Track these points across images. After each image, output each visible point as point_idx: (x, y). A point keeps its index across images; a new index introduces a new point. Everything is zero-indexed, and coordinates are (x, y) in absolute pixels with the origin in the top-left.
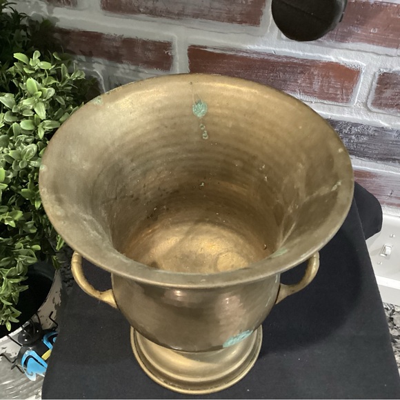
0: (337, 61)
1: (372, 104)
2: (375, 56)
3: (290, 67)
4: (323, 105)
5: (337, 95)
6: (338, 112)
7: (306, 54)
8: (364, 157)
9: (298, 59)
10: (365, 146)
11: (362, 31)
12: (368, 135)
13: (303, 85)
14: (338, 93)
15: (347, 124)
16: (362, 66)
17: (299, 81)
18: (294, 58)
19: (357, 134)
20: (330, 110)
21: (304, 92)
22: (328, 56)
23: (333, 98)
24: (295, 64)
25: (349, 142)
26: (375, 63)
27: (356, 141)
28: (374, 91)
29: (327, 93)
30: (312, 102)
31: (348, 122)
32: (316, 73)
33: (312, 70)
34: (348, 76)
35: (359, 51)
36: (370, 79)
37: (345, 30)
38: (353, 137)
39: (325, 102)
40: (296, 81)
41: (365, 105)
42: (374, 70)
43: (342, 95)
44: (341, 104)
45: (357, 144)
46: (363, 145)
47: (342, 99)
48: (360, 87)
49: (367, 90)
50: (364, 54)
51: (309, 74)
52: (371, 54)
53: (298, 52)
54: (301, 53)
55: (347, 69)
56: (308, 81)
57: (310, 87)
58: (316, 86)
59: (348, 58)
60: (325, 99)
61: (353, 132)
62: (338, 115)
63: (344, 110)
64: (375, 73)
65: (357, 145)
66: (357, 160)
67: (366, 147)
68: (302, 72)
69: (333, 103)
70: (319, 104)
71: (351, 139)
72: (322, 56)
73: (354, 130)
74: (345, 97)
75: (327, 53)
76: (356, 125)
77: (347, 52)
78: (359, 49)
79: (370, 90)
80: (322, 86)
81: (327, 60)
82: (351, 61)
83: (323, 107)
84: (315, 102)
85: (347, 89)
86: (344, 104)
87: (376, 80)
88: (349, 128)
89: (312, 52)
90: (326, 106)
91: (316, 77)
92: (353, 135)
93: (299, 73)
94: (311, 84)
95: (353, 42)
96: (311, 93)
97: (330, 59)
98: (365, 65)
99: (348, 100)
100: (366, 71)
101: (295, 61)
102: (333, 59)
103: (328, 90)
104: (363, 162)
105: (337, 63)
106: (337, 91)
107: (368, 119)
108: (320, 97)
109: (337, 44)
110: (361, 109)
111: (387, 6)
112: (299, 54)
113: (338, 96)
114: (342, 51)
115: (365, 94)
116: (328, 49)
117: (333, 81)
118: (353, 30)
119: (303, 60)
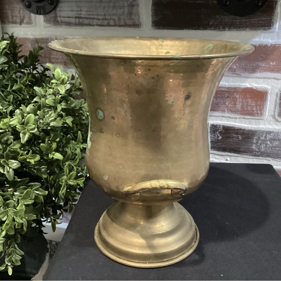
0: (251, 86)
1: (278, 115)
2: (276, 81)
3: (220, 94)
4: (244, 120)
5: (253, 111)
6: (256, 124)
7: (230, 84)
8: (278, 158)
9: (225, 88)
10: (277, 149)
11: (265, 65)
12: (279, 140)
13: (230, 106)
14: (254, 109)
15: (263, 132)
16: (268, 88)
17: (227, 104)
18: (223, 87)
19: (271, 140)
20: (250, 123)
21: (231, 111)
22: (244, 84)
23: (251, 114)
24: (223, 91)
25: (266, 147)
26: (276, 86)
27: (271, 145)
28: (278, 106)
29: (247, 110)
30: (236, 118)
31: (264, 131)
32: (237, 96)
33: (235, 95)
34: (259, 96)
35: (265, 78)
36: (275, 97)
37: (254, 65)
38: (268, 142)
39: (246, 117)
40: (224, 103)
41: (274, 117)
42: (277, 91)
43: (257, 110)
44: (257, 118)
45: (272, 147)
46: (276, 148)
47: (258, 114)
48: (268, 103)
49: (273, 106)
50: (268, 80)
51: (233, 98)
52: (273, 80)
53: (224, 83)
54: (227, 84)
55: (259, 91)
56: (233, 103)
57: (235, 107)
58: (239, 106)
59: (258, 84)
60: (245, 115)
61: (268, 138)
62: (256, 126)
63: (260, 122)
64: (277, 93)
65: (272, 149)
66: (273, 161)
67: (279, 150)
68: (228, 97)
69: (251, 117)
70: (242, 119)
71: (267, 144)
72: (241, 84)
73: (269, 137)
74: (259, 112)
75: (244, 82)
76: (269, 133)
77: (257, 80)
78: (265, 76)
79: (276, 105)
80: (243, 105)
81: (245, 87)
82: (260, 86)
83: (245, 122)
84: (239, 118)
85: (260, 106)
86: (259, 117)
87: (279, 98)
88: (264, 135)
89: (234, 82)
90: (246, 120)
91: (238, 100)
92: (268, 141)
93: (227, 98)
94: (235, 104)
95: (260, 72)
96: (236, 111)
97: (246, 86)
98: (270, 88)
99: (261, 114)
100: (271, 92)
101: (223, 89)
102: (249, 86)
103: (247, 108)
104: (278, 163)
105: (251, 88)
106: (253, 108)
107: (277, 128)
108: (242, 114)
109: (250, 75)
110: (271, 120)
111: (279, 47)
112: (226, 85)
113: (255, 112)
114: (253, 79)
115: (273, 109)
116: (244, 79)
117: (250, 101)
118: (259, 64)
119: (228, 88)
